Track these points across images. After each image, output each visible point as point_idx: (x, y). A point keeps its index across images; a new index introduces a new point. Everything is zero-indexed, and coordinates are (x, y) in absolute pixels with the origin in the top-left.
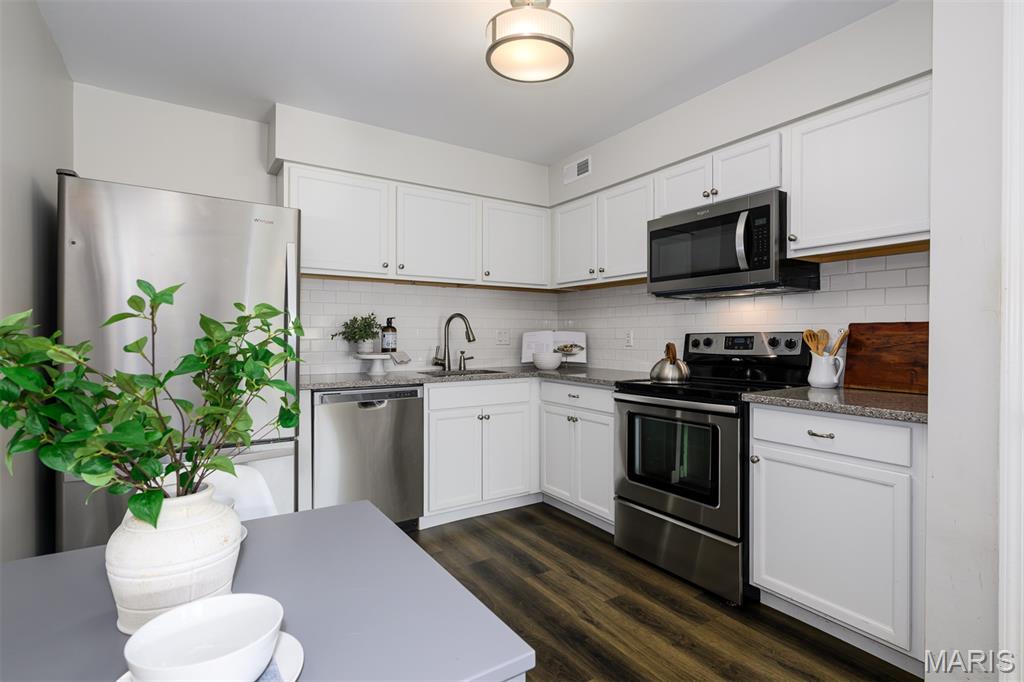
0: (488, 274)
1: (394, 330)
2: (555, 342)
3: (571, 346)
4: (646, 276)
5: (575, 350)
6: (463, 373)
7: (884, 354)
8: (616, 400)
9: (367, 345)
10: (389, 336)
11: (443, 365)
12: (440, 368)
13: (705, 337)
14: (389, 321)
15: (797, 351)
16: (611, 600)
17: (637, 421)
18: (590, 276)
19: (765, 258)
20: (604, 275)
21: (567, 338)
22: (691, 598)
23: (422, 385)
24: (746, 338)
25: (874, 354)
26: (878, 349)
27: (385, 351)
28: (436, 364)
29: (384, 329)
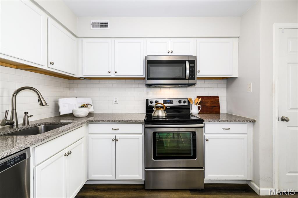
2: (78, 103)
3: (87, 105)
5: (89, 106)
7: (206, 104)
13: (155, 100)
15: (187, 104)
18: (108, 74)
19: (193, 76)
20: (116, 74)
24: (170, 100)
25: (205, 104)
26: (205, 103)
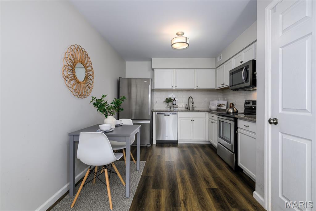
0: (197, 87)
1: (175, 100)
2: (218, 103)
4: (229, 86)
5: (223, 105)
6: (193, 110)
8: (218, 117)
9: (170, 103)
10: (174, 102)
11: (188, 109)
12: (187, 109)
13: (248, 101)
14: (174, 98)
16: (204, 162)
17: (222, 123)
18: (222, 86)
19: (249, 79)
21: (221, 102)
22: (224, 166)
23: (178, 112)
27: (174, 105)
28: (186, 108)
29: (174, 100)
